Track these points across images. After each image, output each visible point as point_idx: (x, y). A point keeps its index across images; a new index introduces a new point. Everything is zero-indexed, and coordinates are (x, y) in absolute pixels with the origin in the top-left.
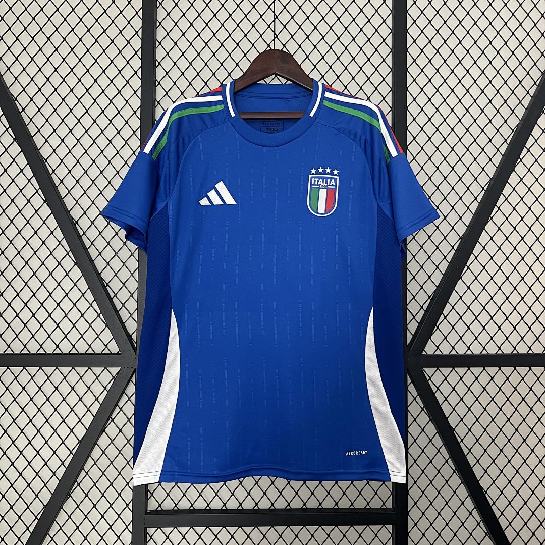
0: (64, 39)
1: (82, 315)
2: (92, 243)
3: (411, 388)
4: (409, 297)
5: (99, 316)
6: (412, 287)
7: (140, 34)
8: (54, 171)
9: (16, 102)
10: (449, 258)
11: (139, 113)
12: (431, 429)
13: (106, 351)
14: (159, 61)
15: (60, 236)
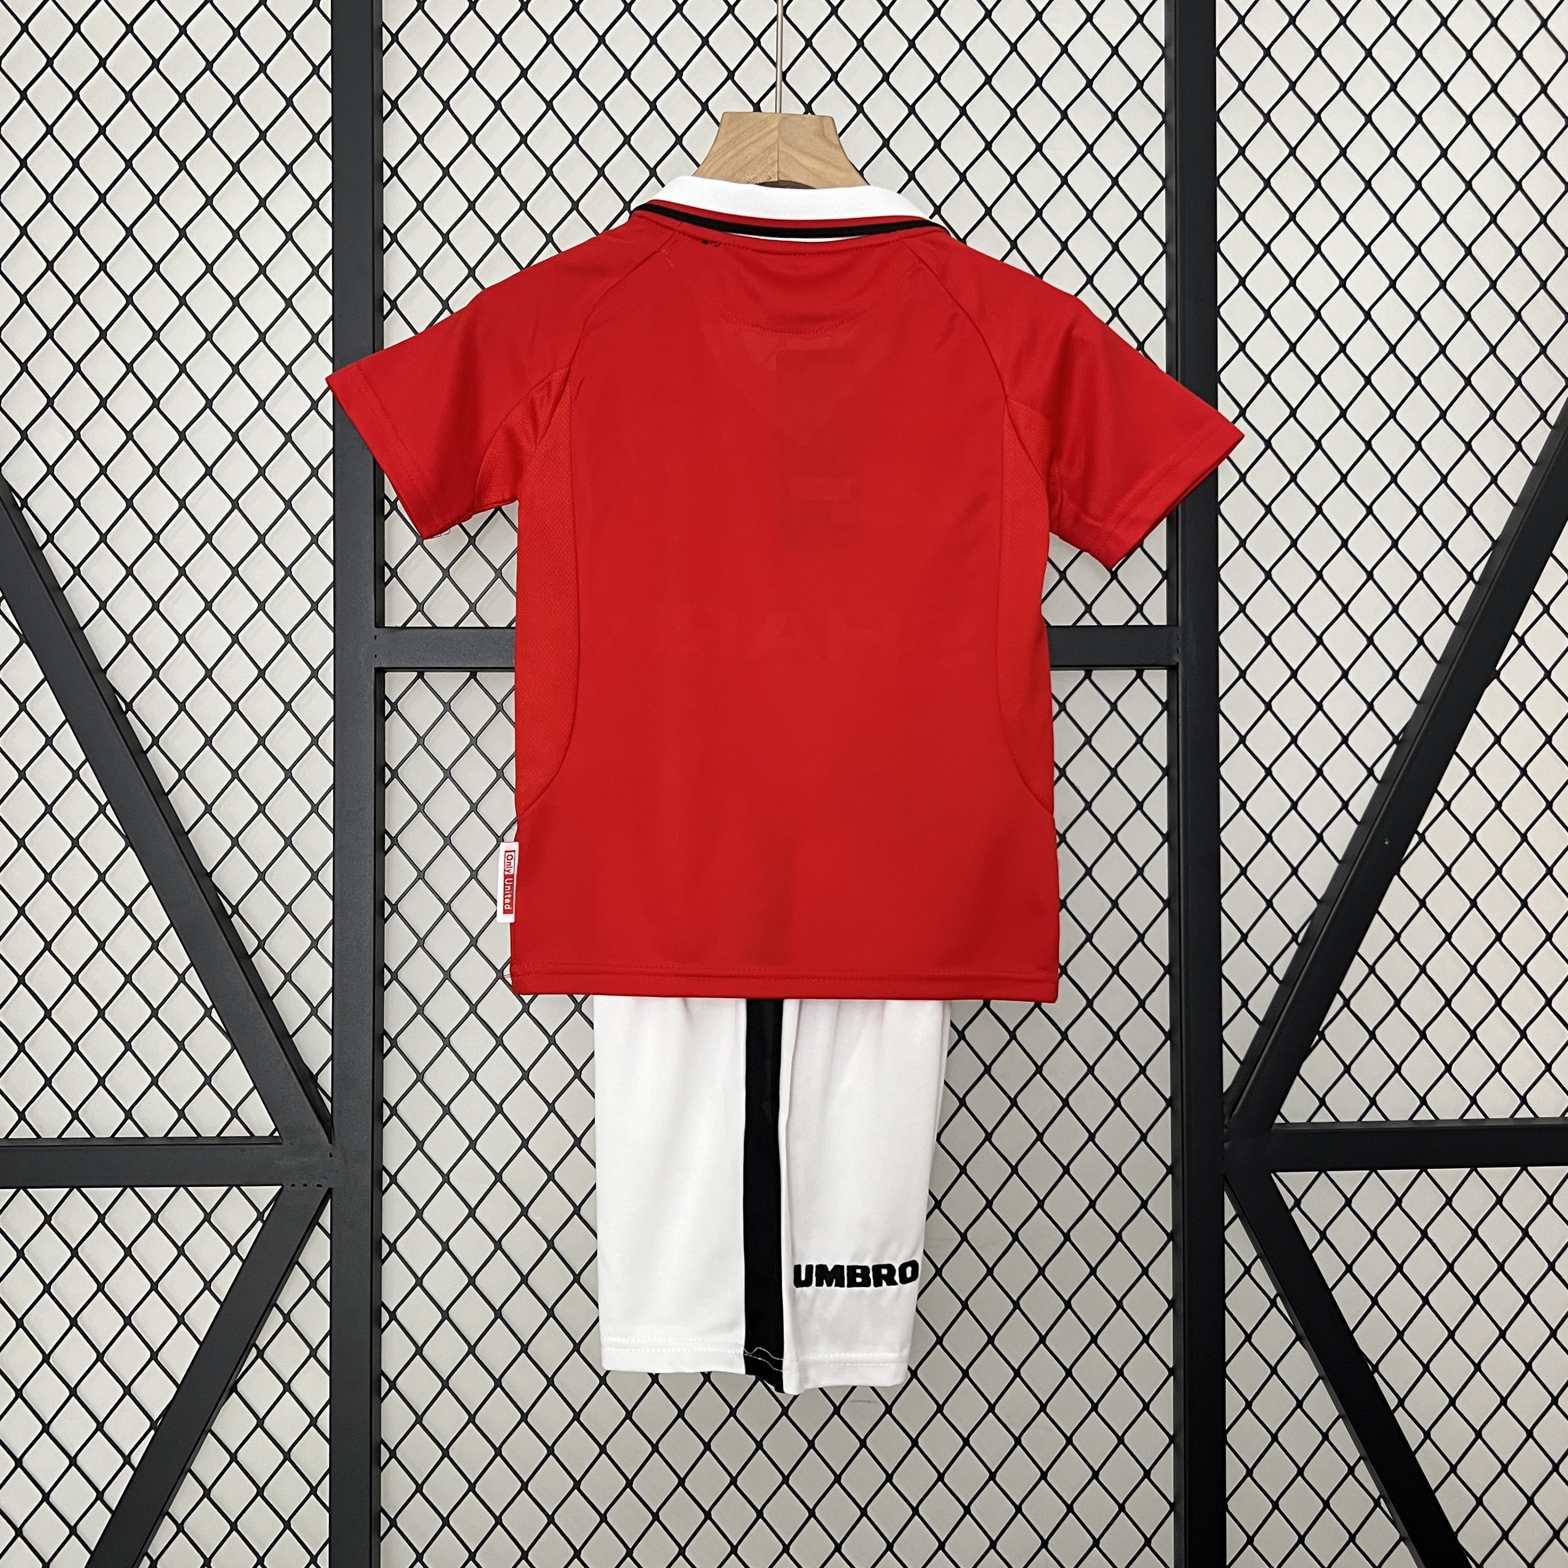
0: (76, 95)
1: (155, 1013)
2: (182, 774)
3: (1237, 1235)
4: (1229, 936)
5: (207, 1014)
6: (1238, 904)
7: (326, 71)
8: (50, 538)
10: (1359, 807)
11: (327, 339)
12: (1302, 1367)
13: (235, 1130)
14: (393, 165)
15: (76, 755)
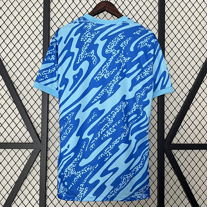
1: (16, 125)
2: (21, 92)
3: (166, 159)
4: (166, 117)
5: (24, 126)
6: (167, 113)
8: (3, 60)
10: (184, 100)
11: (42, 33)
12: (175, 178)
13: (27, 142)
14: (52, 9)
15: (6, 89)
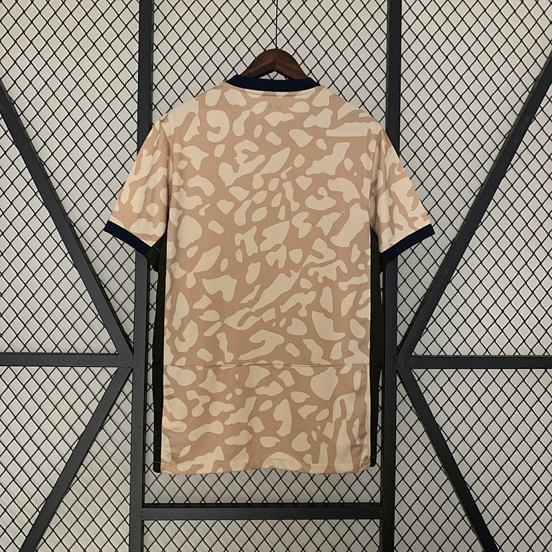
0: (62, 43)
1: (81, 316)
2: (90, 245)
3: (401, 388)
4: (400, 299)
5: (97, 317)
6: (403, 290)
7: (137, 37)
8: (52, 174)
9: (15, 105)
10: (439, 262)
11: (136, 117)
12: (419, 428)
13: (104, 351)
14: (156, 65)
15: (59, 238)
